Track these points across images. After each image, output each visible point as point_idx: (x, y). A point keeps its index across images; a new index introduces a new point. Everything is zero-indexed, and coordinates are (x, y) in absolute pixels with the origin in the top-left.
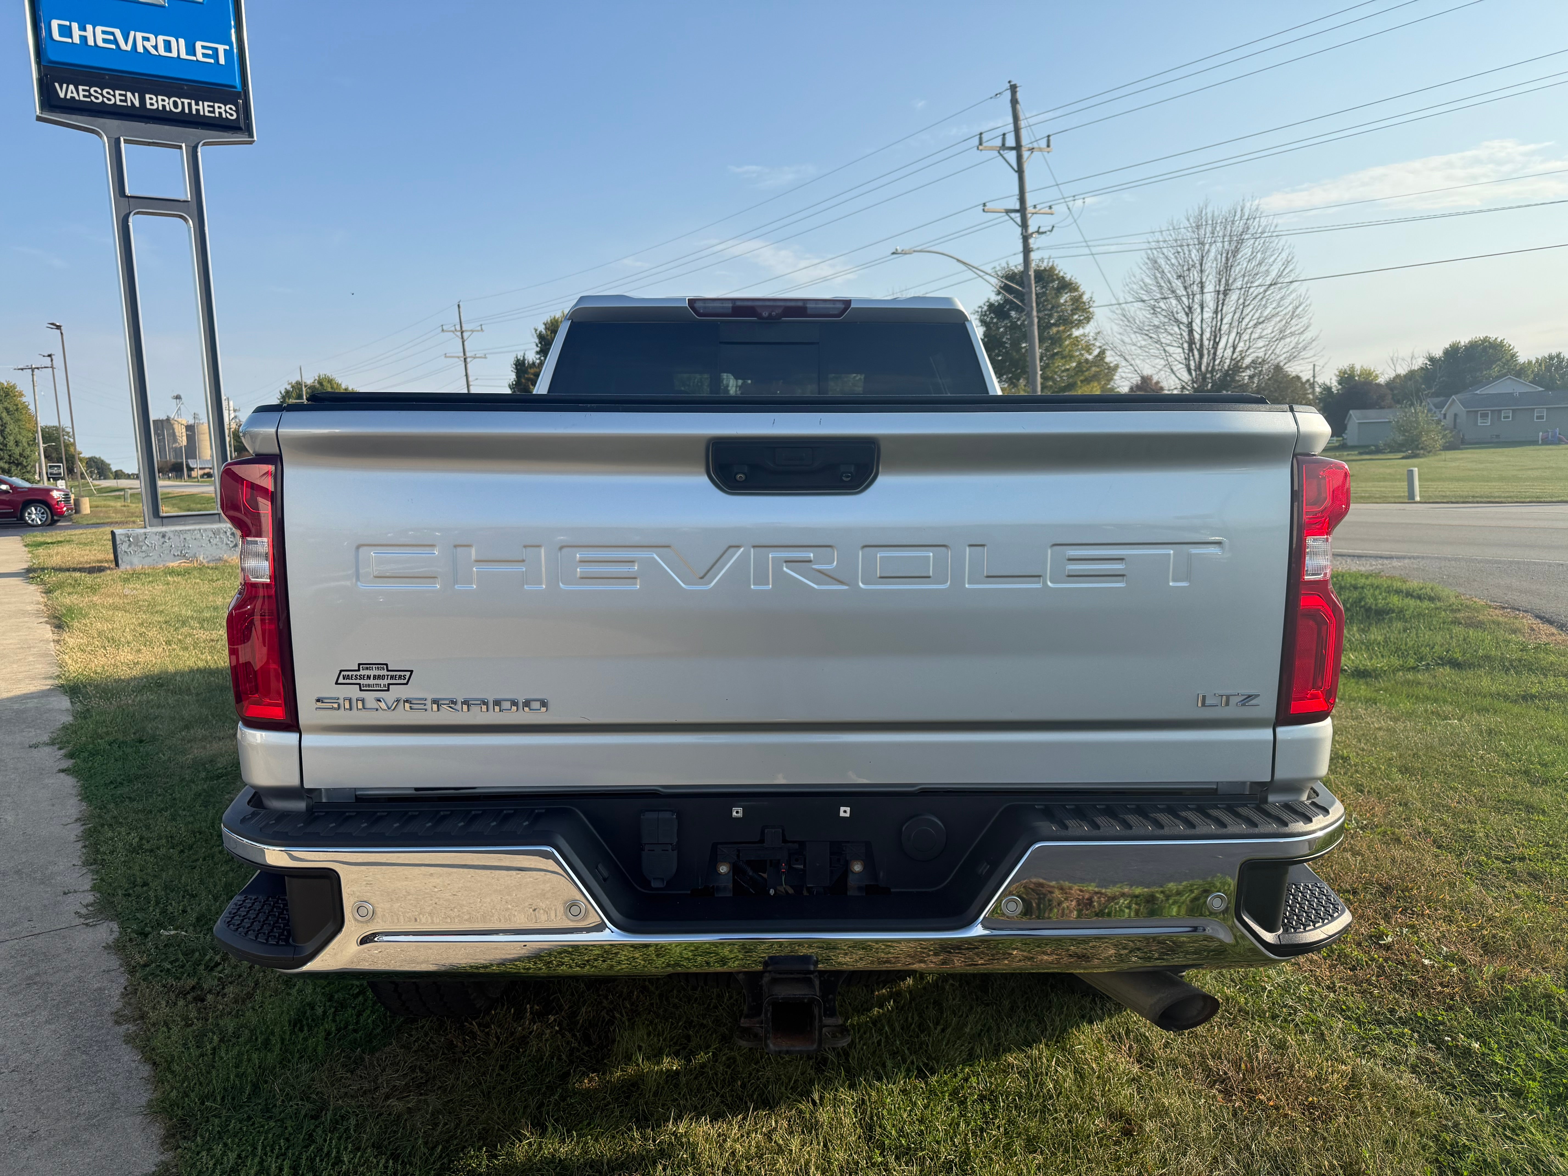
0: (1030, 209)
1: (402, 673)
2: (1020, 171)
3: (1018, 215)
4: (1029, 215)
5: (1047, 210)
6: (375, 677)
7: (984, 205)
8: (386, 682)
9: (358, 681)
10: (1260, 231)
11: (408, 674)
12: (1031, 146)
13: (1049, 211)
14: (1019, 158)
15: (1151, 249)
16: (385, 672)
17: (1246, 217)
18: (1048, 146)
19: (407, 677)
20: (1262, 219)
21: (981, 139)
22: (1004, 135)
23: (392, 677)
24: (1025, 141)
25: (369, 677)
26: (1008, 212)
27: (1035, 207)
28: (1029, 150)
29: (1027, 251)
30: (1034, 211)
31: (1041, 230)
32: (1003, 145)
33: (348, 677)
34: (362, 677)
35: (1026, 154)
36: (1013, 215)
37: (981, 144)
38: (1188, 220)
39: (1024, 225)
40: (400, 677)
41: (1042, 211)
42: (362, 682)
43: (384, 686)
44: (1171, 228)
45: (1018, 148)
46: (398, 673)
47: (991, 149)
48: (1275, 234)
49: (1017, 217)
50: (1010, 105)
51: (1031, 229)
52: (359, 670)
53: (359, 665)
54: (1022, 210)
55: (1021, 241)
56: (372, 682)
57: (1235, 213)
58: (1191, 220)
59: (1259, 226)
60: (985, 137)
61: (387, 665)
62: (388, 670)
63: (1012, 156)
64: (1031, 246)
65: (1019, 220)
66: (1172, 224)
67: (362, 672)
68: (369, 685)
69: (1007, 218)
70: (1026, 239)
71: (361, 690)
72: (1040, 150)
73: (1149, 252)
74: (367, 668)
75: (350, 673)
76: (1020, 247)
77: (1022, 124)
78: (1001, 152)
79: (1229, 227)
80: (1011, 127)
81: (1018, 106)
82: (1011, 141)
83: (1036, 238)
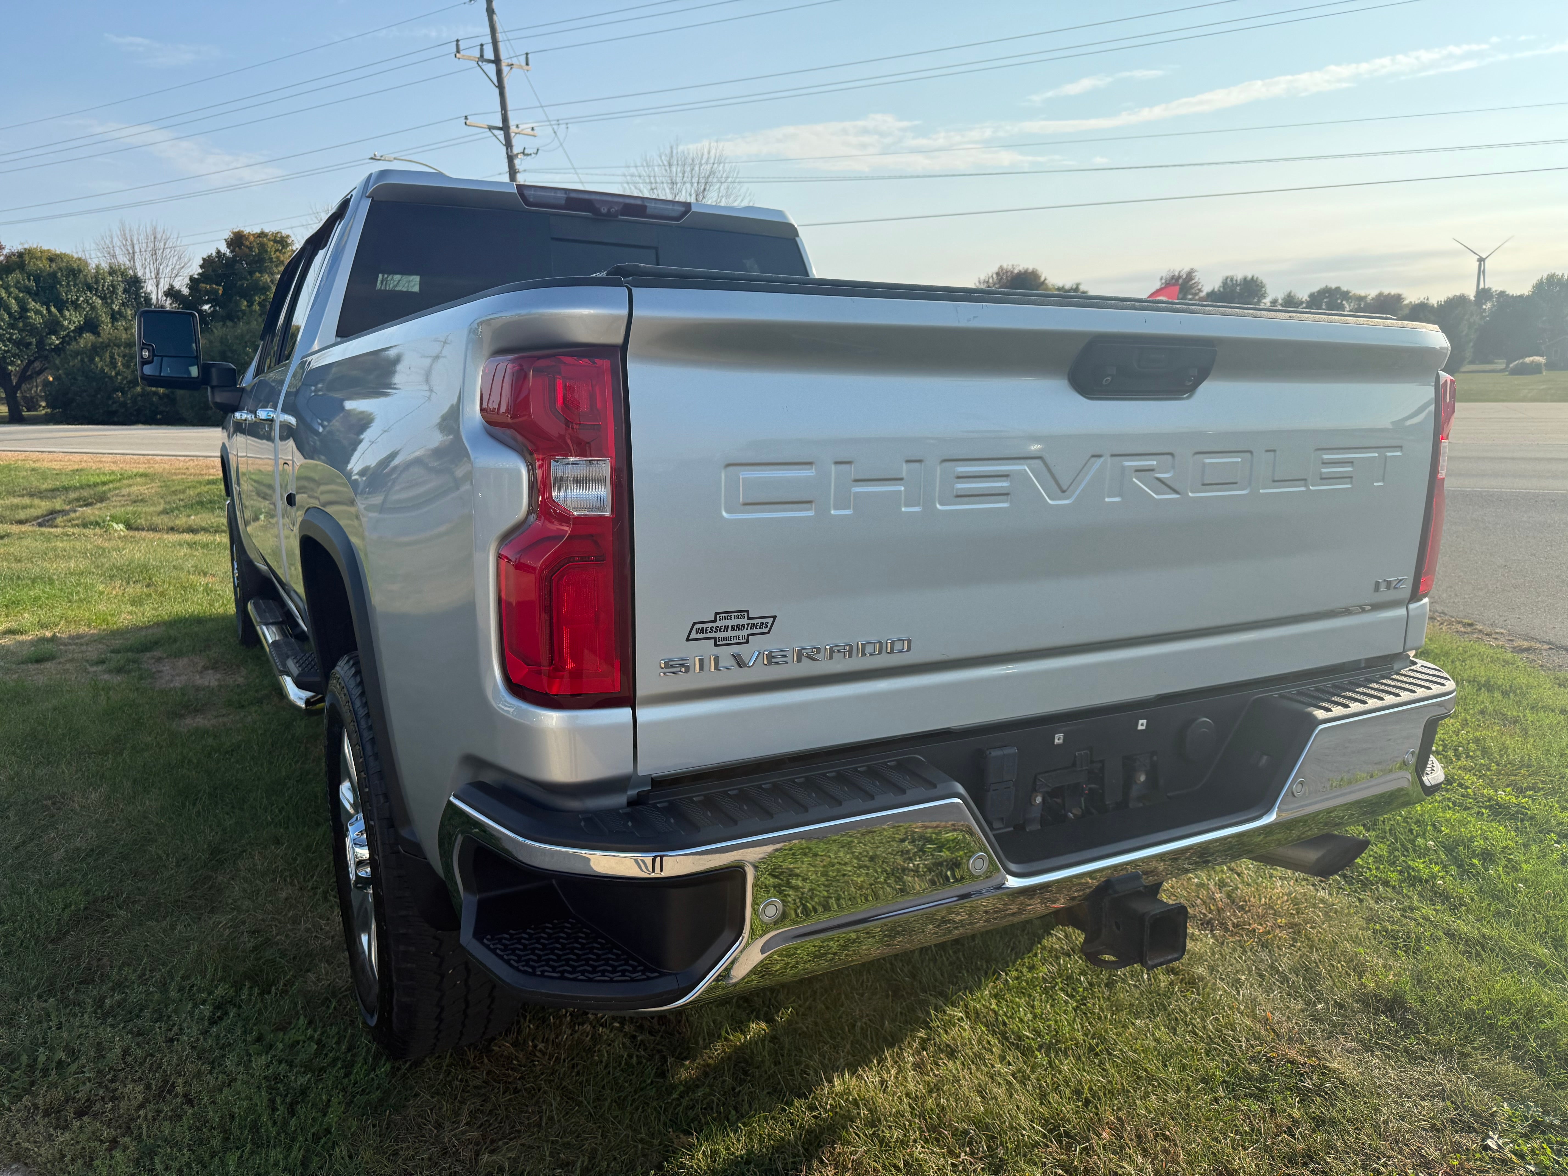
0: (513, 129)
1: (764, 621)
2: (501, 87)
3: (502, 132)
4: (513, 135)
5: (529, 131)
6: (733, 628)
7: (466, 118)
8: (745, 632)
9: (713, 635)
10: (724, 175)
11: (770, 621)
12: (510, 62)
13: (532, 133)
14: (499, 72)
15: (628, 183)
16: (745, 621)
17: (712, 161)
18: (527, 64)
19: (769, 625)
20: (726, 165)
21: (458, 46)
22: (482, 45)
23: (753, 626)
24: (503, 55)
25: (726, 629)
26: (491, 128)
27: (517, 126)
28: (508, 65)
29: (513, 172)
30: (516, 130)
31: (526, 152)
32: (482, 56)
33: (702, 631)
34: (718, 629)
35: (505, 69)
36: (496, 132)
37: (458, 51)
38: (661, 157)
39: (508, 144)
40: (762, 624)
41: (525, 132)
42: (718, 635)
43: (743, 637)
44: (645, 164)
45: (497, 61)
46: (760, 621)
47: (469, 59)
48: (737, 180)
49: (500, 134)
50: (486, 14)
51: (516, 150)
52: (715, 621)
53: (716, 614)
54: (505, 127)
55: (506, 160)
56: (729, 634)
57: (702, 155)
58: (663, 157)
59: (724, 171)
60: (462, 45)
61: (747, 611)
62: (749, 618)
63: (491, 69)
64: (517, 167)
65: (502, 138)
66: (646, 160)
67: (719, 623)
68: (725, 639)
69: (489, 134)
70: (511, 159)
71: (716, 645)
72: (520, 67)
73: (625, 185)
74: (725, 618)
75: (705, 626)
76: (506, 168)
77: (500, 36)
78: (480, 63)
79: (697, 168)
80: (489, 39)
81: (495, 17)
82: (489, 54)
83: (522, 160)
